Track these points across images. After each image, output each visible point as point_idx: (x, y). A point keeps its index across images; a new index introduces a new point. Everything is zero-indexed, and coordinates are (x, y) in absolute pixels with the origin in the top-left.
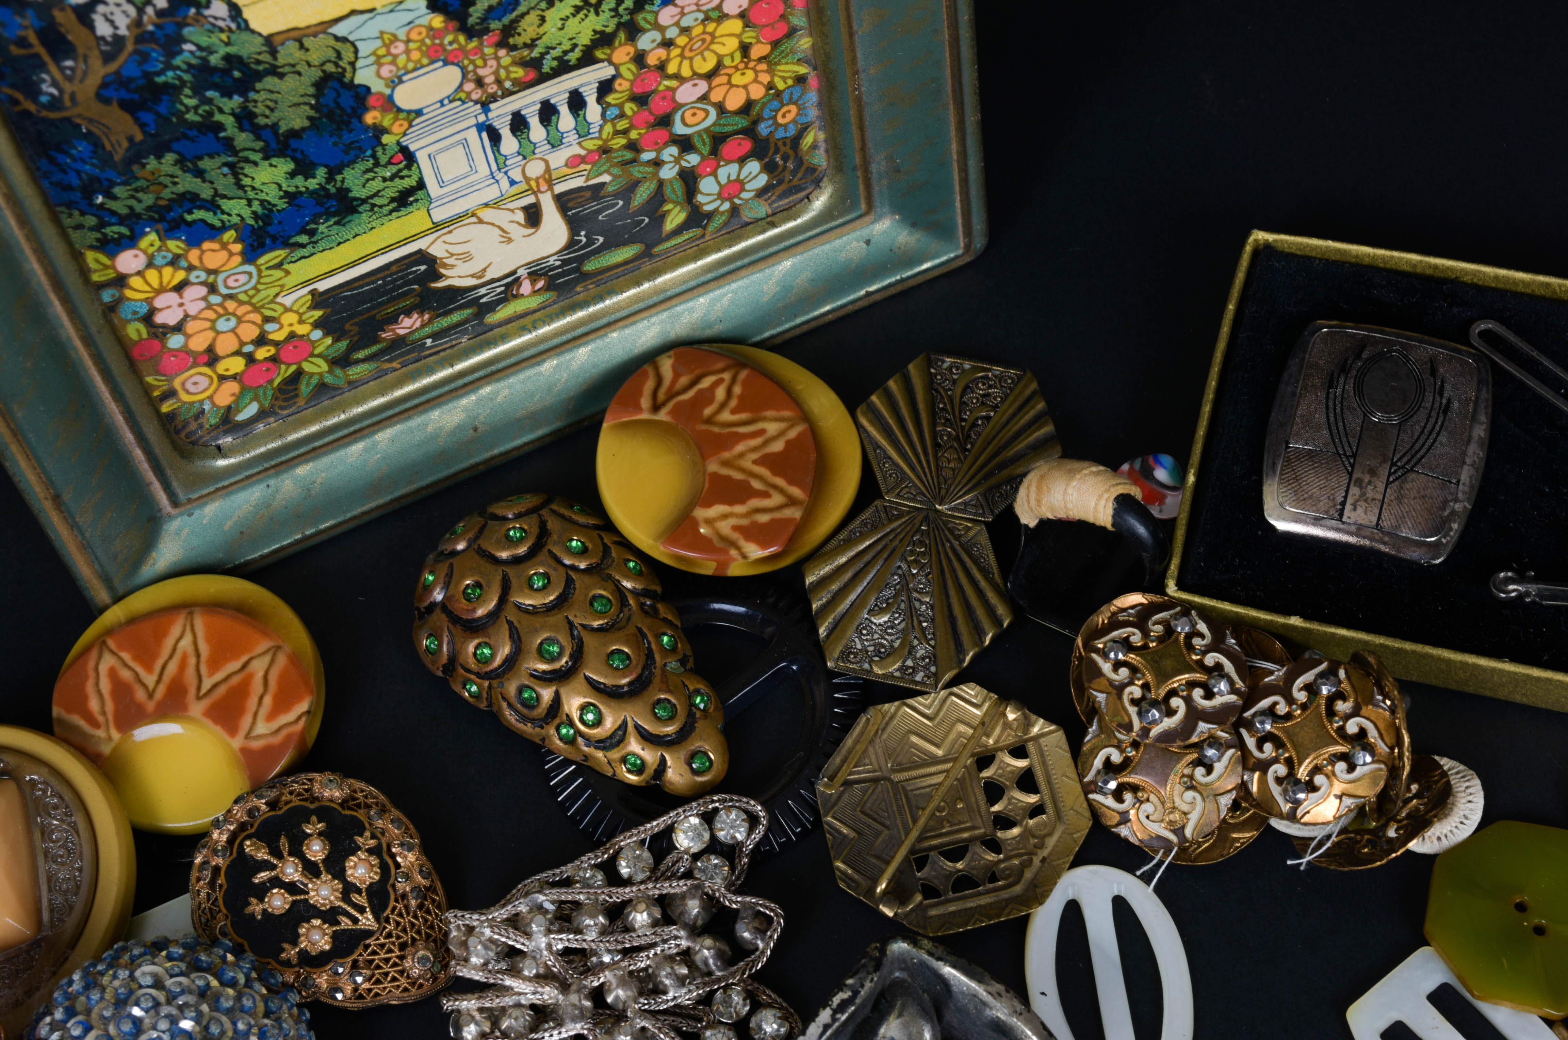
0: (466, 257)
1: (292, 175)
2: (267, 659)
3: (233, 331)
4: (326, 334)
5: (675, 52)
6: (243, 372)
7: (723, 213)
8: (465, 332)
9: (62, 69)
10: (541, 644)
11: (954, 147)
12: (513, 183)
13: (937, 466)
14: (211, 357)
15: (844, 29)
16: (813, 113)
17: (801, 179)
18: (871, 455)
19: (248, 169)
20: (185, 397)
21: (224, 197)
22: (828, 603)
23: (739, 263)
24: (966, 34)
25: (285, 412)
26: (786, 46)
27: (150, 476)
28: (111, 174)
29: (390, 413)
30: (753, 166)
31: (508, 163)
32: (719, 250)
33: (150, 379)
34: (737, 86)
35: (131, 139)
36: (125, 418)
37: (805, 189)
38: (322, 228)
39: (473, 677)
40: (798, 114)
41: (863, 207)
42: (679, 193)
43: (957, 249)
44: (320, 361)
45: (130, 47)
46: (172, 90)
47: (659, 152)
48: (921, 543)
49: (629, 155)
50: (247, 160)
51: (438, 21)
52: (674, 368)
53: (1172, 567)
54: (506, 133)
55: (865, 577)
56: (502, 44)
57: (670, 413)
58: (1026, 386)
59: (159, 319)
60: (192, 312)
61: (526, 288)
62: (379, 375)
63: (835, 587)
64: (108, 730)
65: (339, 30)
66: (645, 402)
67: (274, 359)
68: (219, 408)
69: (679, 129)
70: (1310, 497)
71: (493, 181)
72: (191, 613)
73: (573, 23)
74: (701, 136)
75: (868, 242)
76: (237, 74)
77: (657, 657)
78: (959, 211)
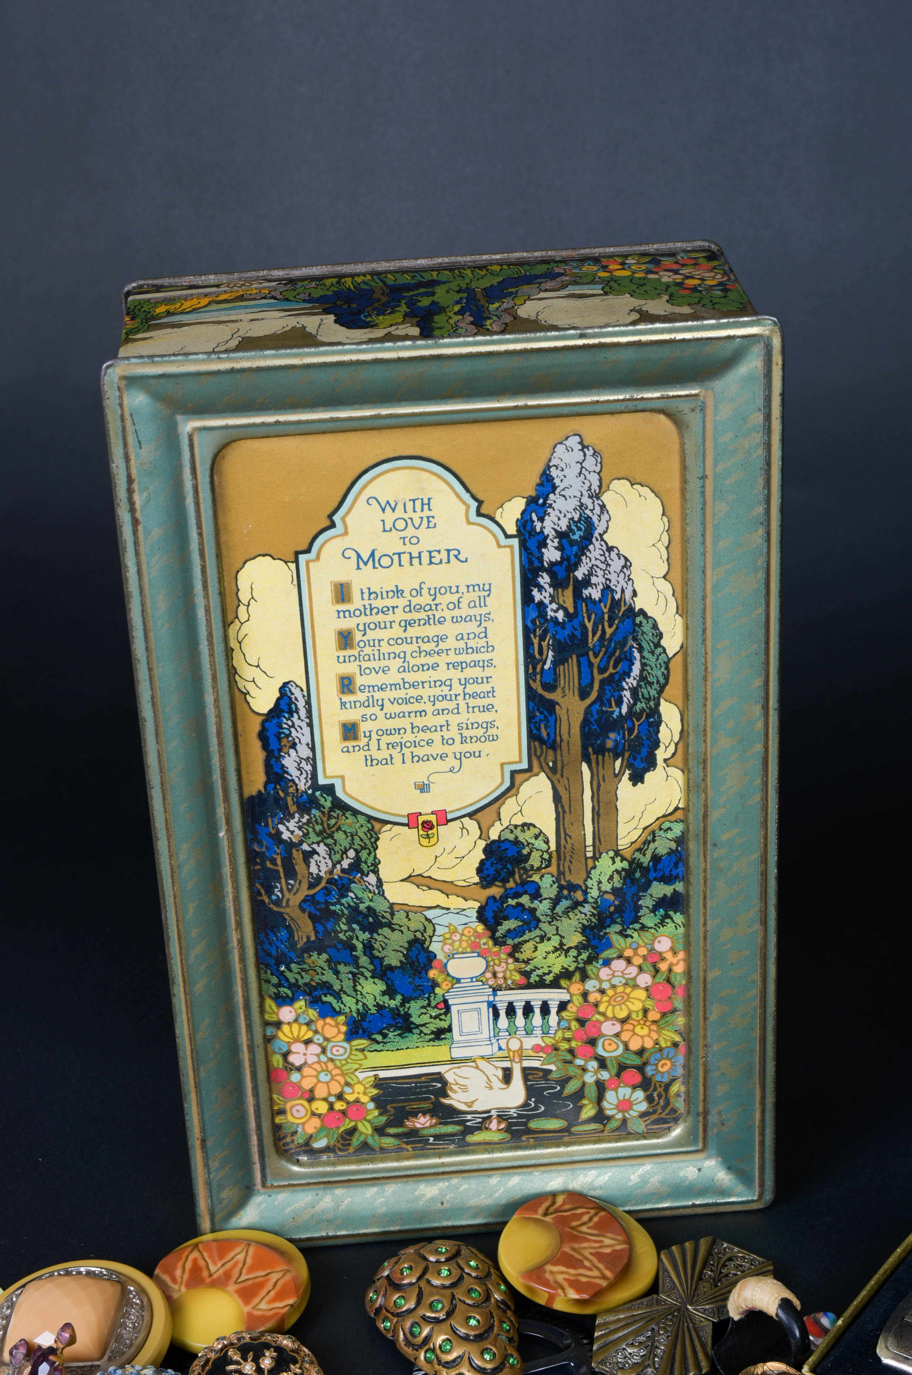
0: (465, 1089)
1: (384, 993)
2: (281, 1274)
3: (327, 1083)
4: (377, 1107)
5: (606, 998)
6: (326, 1115)
7: (617, 1120)
8: (453, 1142)
9: (287, 884)
10: (432, 1302)
11: (758, 1116)
12: (500, 1049)
13: (696, 1288)
14: (311, 1099)
15: (701, 1013)
16: (680, 1071)
17: (667, 1115)
18: (661, 1274)
19: (362, 980)
20: (290, 1118)
21: (345, 993)
22: (605, 1334)
23: (620, 1155)
24: (770, 1038)
25: (341, 1153)
26: (670, 1018)
27: (256, 1158)
28: (292, 955)
29: (397, 1174)
30: (640, 1094)
31: (500, 1034)
32: (609, 1142)
33: (275, 1096)
34: (638, 1035)
35: (308, 938)
36: (255, 1110)
37: (668, 1123)
38: (391, 1035)
39: (389, 1315)
40: (670, 1068)
41: (700, 1146)
42: (594, 1095)
43: (754, 1195)
44: (368, 1125)
45: (323, 884)
46: (336, 917)
47: (586, 1062)
48: (671, 1320)
49: (569, 1057)
50: (363, 974)
51: (480, 928)
52: (564, 1199)
53: (810, 1360)
54: (502, 1013)
55: (631, 1327)
56: (511, 955)
57: (554, 1219)
58: (766, 1266)
59: (291, 1058)
60: (309, 1062)
61: (494, 1125)
62: (399, 1149)
63: (613, 1327)
64: (180, 1286)
65: (430, 914)
66: (541, 1210)
67: (343, 1112)
68: (306, 1133)
69: (600, 1051)
70: (906, 1346)
71: (489, 1043)
72: (249, 1244)
73: (552, 956)
74: (612, 1061)
75: (699, 1170)
76: (371, 919)
77: (495, 1329)
78: (757, 1166)
